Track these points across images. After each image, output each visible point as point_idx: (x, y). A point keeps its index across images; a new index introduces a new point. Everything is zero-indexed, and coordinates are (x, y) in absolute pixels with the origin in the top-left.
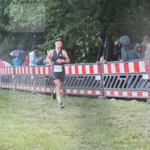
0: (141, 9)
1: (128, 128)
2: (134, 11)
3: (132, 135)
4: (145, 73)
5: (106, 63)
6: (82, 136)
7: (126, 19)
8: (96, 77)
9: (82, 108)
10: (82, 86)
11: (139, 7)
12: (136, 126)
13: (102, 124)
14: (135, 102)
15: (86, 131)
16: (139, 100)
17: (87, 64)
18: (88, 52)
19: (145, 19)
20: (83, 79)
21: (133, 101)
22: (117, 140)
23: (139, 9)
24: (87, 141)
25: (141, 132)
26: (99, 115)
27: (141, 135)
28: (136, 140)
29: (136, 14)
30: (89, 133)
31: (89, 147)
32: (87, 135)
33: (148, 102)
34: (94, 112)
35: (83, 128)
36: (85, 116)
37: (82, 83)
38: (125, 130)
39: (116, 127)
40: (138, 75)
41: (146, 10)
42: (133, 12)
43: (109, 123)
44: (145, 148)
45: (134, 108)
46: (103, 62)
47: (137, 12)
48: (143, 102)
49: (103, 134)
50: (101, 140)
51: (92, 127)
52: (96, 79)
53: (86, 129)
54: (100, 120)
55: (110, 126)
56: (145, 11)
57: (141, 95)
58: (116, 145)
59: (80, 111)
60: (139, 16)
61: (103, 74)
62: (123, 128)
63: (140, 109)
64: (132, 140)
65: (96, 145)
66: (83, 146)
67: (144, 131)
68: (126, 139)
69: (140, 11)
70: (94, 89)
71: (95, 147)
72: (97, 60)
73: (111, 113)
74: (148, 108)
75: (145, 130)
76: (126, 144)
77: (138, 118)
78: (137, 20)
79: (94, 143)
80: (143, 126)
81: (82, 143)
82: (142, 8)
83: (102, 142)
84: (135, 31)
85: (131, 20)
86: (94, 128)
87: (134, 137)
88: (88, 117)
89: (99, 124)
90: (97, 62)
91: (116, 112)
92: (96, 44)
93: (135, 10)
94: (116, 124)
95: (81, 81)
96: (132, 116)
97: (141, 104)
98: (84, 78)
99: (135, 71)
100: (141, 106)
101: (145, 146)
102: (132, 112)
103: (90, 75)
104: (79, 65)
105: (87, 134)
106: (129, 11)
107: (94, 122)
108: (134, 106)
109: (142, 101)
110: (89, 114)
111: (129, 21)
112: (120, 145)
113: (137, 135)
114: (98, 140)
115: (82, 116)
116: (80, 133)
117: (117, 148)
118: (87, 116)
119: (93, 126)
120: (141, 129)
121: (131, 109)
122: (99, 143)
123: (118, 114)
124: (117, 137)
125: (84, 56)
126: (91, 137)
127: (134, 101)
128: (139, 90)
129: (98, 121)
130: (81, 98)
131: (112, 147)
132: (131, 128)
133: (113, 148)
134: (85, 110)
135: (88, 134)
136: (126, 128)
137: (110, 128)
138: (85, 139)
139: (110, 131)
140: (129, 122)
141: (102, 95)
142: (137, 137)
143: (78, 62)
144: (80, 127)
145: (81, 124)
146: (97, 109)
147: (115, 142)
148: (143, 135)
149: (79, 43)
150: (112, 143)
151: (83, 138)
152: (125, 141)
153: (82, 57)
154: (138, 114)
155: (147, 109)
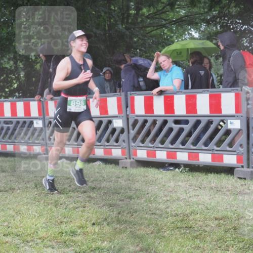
0: (115, 11)
1: (85, 209)
2: (103, 14)
3: (91, 221)
4: (117, 117)
5: (52, 99)
6: (6, 224)
7: (89, 26)
8: (35, 122)
9: (8, 176)
10: (10, 138)
11: (111, 7)
12: (99, 205)
13: (42, 202)
14: (100, 165)
15: (14, 214)
16: (106, 161)
17: (19, 101)
18: (23, 79)
19: (120, 27)
20: (11, 126)
21: (96, 163)
22: (66, 228)
23: (111, 9)
24: (14, 231)
25: (107, 215)
26: (38, 186)
27: (106, 219)
28: (97, 229)
29: (105, 18)
30: (19, 217)
31: (16, 242)
32: (15, 222)
33: (121, 165)
34: (28, 182)
35: (8, 209)
36: (14, 189)
37: (10, 132)
38: (80, 212)
39: (65, 207)
40: (105, 121)
41: (122, 12)
42: (101, 15)
43: (53, 201)
44: (110, 242)
45: (97, 175)
46: (47, 98)
47: (107, 15)
48: (113, 165)
49: (43, 220)
50: (38, 229)
51: (24, 208)
52: (35, 125)
53: (14, 210)
54: (39, 196)
55: (56, 206)
56: (120, 14)
57: (111, 153)
58: (63, 237)
59: (5, 181)
60: (110, 21)
61: (46, 117)
62: (77, 208)
63: (107, 176)
64: (90, 229)
65: (29, 238)
66: (7, 240)
67: (111, 213)
68: (80, 227)
69: (113, 14)
70: (30, 143)
71: (27, 242)
72: (38, 93)
73: (58, 184)
74: (121, 175)
75: (112, 211)
76: (79, 235)
77: (103, 191)
78: (107, 28)
79: (26, 234)
80: (111, 205)
81: (4, 235)
82: (116, 8)
83: (39, 233)
84: (103, 47)
85: (97, 28)
86: (28, 209)
87: (94, 224)
88: (18, 191)
89: (37, 203)
90: (37, 97)
91: (67, 183)
92: (38, 66)
93: (103, 11)
94: (65, 202)
95: (8, 129)
96: (94, 188)
97: (110, 168)
98: (14, 123)
99: (101, 114)
100: (109, 173)
101: (111, 239)
102: (94, 182)
103: (25, 120)
104: (5, 101)
105: (14, 220)
106: (94, 12)
107: (28, 200)
108: (98, 172)
109: (111, 164)
110: (20, 186)
111: (94, 30)
112: (70, 237)
113: (99, 221)
114: (33, 230)
115: (8, 189)
116: (3, 219)
117: (65, 242)
118: (17, 188)
119: (27, 205)
120: (107, 211)
121: (92, 177)
122: (34, 235)
123: (70, 186)
124: (66, 223)
125: (15, 86)
126: (22, 225)
127: (98, 163)
128: (107, 146)
129: (35, 198)
130: (8, 159)
131: (55, 241)
132: (90, 208)
133: (57, 242)
134: (14, 179)
135: (16, 219)
136: (81, 209)
137: (54, 209)
138: (10, 228)
139: (54, 214)
140: (88, 199)
141: (45, 152)
142: (99, 224)
143: (6, 97)
144: (3, 208)
145: (5, 203)
146: (35, 177)
147: (62, 232)
148: (109, 221)
149: (8, 63)
150: (57, 234)
151: (7, 226)
152: (79, 231)
153: (12, 88)
154: (103, 185)
155: (119, 178)
